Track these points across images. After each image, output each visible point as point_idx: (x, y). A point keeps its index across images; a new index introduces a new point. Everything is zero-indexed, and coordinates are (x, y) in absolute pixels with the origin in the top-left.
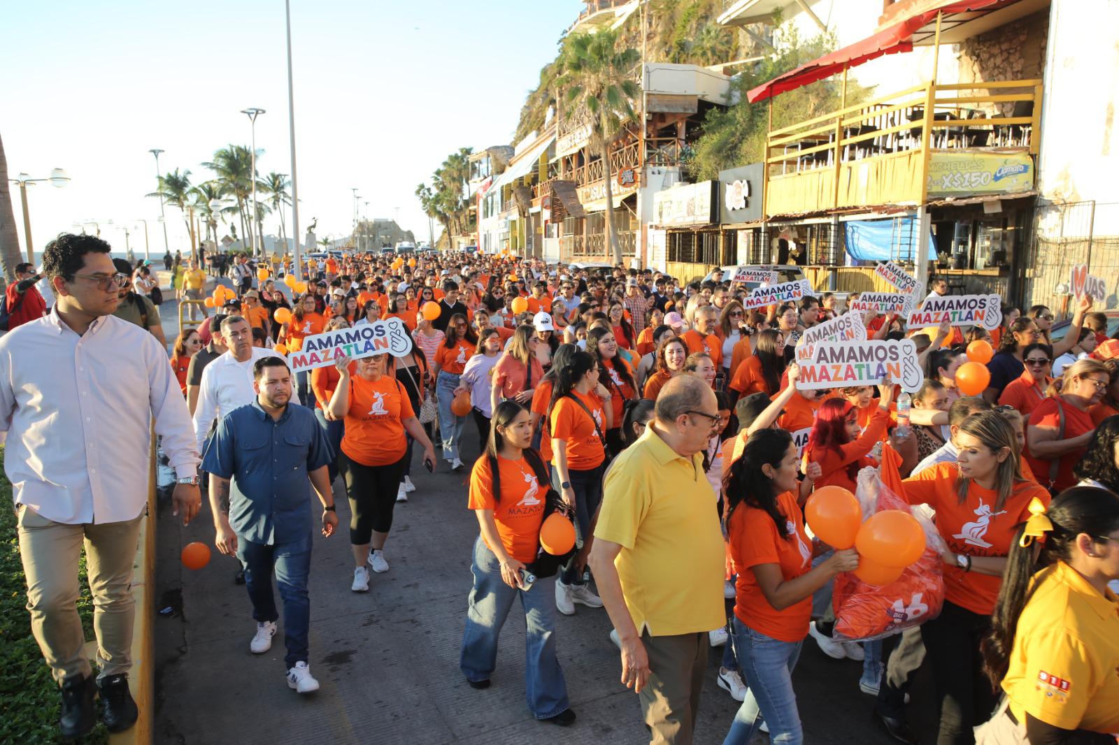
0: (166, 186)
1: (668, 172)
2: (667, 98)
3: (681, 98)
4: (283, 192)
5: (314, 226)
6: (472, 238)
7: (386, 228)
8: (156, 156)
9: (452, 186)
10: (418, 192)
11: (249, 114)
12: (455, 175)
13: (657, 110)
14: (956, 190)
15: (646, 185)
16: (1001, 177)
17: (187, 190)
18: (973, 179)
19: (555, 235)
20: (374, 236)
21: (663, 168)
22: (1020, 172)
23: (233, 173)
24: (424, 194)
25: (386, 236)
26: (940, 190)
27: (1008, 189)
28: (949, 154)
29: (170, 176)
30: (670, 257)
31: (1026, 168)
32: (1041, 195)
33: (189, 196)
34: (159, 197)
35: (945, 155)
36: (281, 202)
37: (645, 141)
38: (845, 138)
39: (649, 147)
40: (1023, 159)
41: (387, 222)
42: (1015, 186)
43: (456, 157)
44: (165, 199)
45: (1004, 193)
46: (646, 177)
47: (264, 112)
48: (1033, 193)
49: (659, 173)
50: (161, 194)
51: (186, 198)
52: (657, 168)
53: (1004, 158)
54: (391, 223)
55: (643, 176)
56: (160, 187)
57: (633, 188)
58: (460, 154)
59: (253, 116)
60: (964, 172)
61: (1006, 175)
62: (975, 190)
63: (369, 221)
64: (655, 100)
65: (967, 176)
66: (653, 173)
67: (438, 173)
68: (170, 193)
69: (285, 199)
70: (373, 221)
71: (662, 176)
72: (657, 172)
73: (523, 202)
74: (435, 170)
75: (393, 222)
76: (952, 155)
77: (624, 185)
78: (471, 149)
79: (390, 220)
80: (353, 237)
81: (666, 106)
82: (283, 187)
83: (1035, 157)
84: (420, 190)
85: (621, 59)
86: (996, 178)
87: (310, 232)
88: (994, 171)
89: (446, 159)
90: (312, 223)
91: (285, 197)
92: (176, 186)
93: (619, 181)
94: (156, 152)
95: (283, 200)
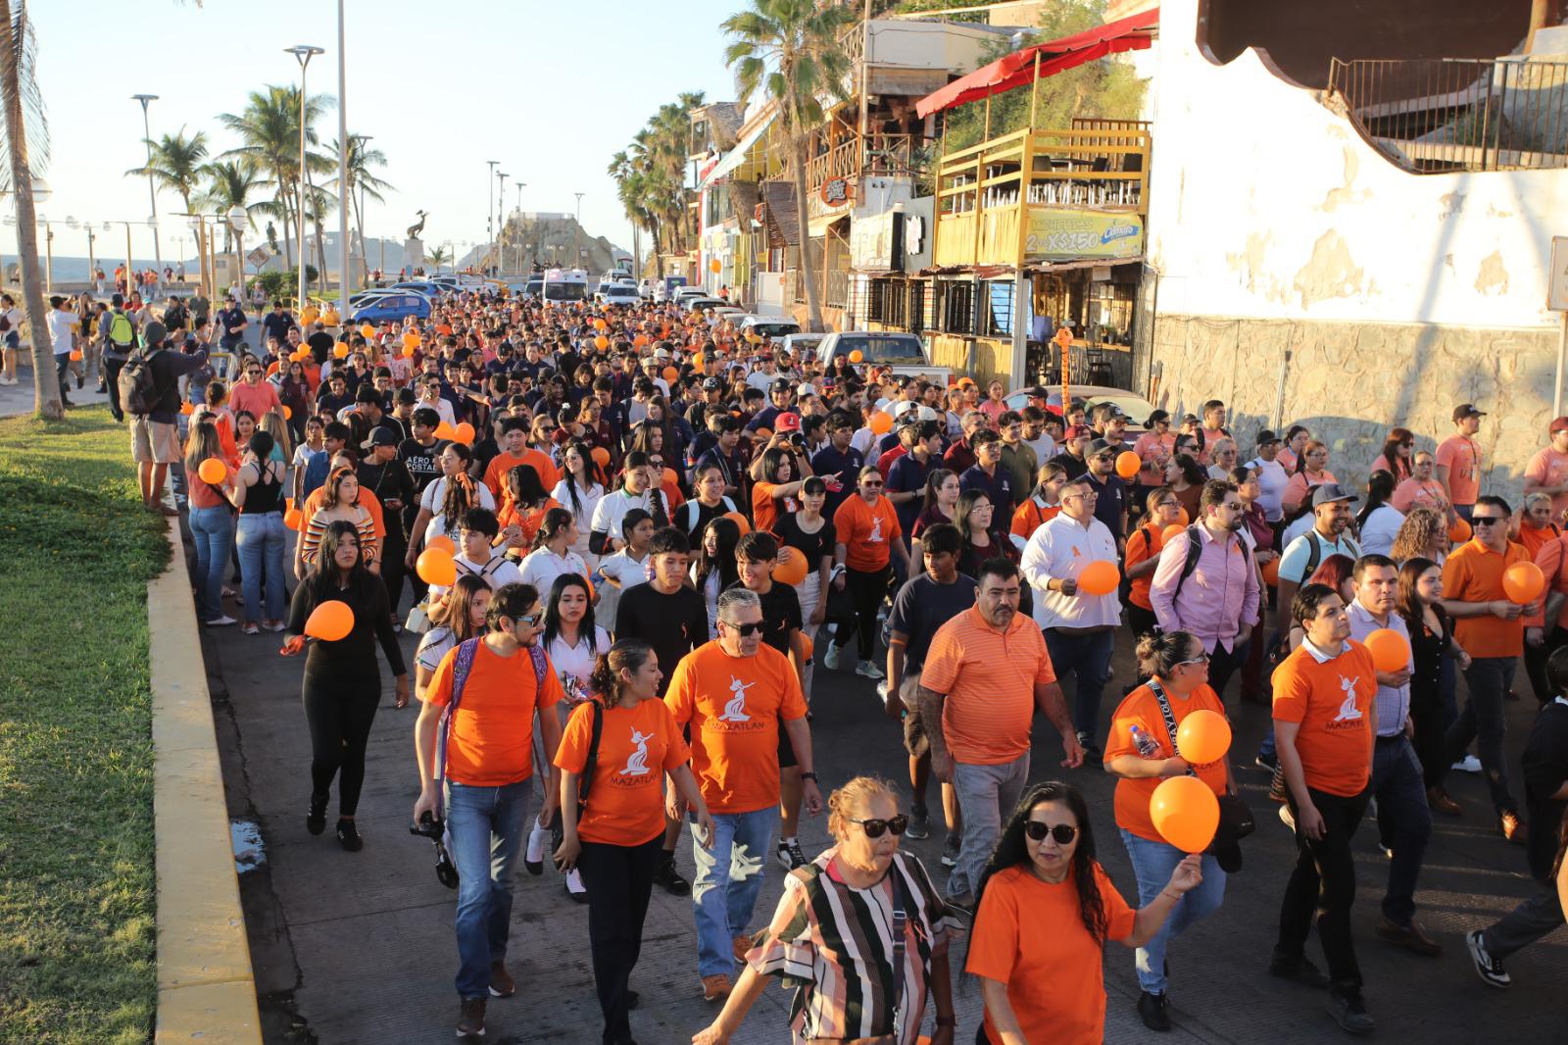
0: (162, 158)
1: (895, 185)
2: (902, 73)
3: (922, 74)
4: (362, 170)
5: (420, 227)
6: (691, 259)
7: (559, 232)
8: (145, 107)
9: (665, 163)
10: (614, 168)
11: (298, 54)
12: (672, 143)
13: (885, 91)
14: (1062, 252)
15: (863, 204)
16: (1109, 239)
17: (196, 165)
18: (1080, 241)
19: (780, 268)
20: (536, 246)
21: (888, 179)
22: (1129, 235)
23: (273, 139)
24: (625, 171)
25: (558, 246)
26: (1045, 252)
27: (1116, 254)
28: (1056, 211)
29: (167, 140)
30: (874, 313)
31: (1135, 229)
32: (1146, 262)
33: (200, 176)
34: (148, 177)
35: (1052, 211)
36: (357, 188)
37: (864, 137)
38: (988, 177)
39: (870, 147)
40: (1132, 219)
41: (561, 220)
42: (1122, 251)
43: (672, 111)
44: (158, 181)
45: (1112, 258)
46: (863, 192)
47: (321, 51)
48: (1138, 260)
49: (883, 187)
50: (152, 172)
51: (195, 180)
52: (879, 180)
53: (1116, 216)
54: (567, 221)
55: (860, 190)
56: (151, 161)
57: (843, 207)
58: (680, 105)
59: (304, 57)
60: (1070, 232)
61: (1115, 237)
62: (1082, 253)
63: (528, 217)
64: (880, 76)
65: (1073, 237)
66: (874, 186)
67: (642, 137)
68: (166, 170)
69: (366, 182)
70: (534, 217)
71: (887, 190)
72: (879, 184)
73: (744, 208)
74: (637, 133)
75: (573, 221)
76: (1060, 211)
77: (831, 203)
78: (702, 95)
79: (566, 217)
80: (494, 248)
81: (899, 86)
82: (361, 161)
83: (1144, 218)
84: (617, 164)
85: (821, 21)
86: (1104, 241)
87: (413, 237)
88: (1102, 231)
89: (656, 112)
90: (418, 220)
91: (364, 177)
92: (179, 159)
93: (824, 197)
94: (144, 99)
95: (361, 183)
